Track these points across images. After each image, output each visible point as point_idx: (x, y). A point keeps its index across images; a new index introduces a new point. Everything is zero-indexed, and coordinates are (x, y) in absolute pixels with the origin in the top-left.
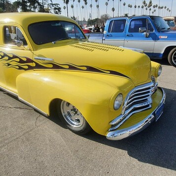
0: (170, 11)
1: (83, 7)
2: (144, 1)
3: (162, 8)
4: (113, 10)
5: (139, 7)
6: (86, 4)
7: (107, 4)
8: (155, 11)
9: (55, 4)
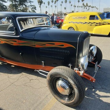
0: (98, 9)
1: (47, 7)
2: (84, 3)
3: (93, 7)
4: (65, 8)
5: (80, 7)
6: (49, 5)
7: (61, 5)
8: (89, 9)
9: (32, 6)
